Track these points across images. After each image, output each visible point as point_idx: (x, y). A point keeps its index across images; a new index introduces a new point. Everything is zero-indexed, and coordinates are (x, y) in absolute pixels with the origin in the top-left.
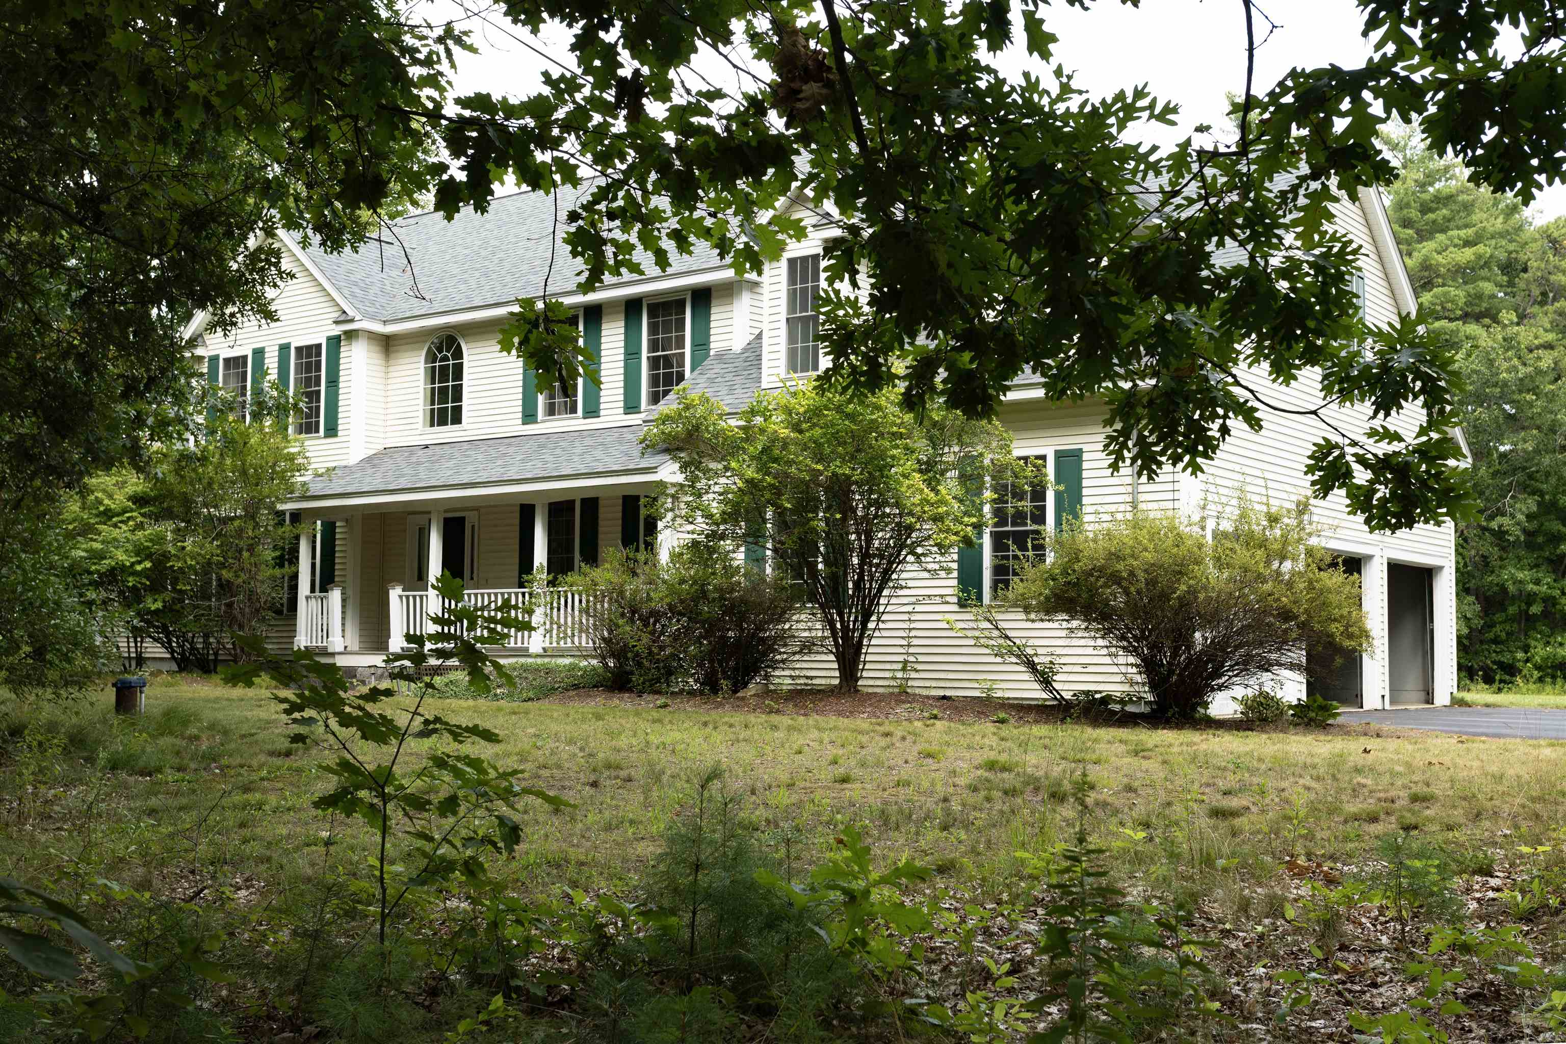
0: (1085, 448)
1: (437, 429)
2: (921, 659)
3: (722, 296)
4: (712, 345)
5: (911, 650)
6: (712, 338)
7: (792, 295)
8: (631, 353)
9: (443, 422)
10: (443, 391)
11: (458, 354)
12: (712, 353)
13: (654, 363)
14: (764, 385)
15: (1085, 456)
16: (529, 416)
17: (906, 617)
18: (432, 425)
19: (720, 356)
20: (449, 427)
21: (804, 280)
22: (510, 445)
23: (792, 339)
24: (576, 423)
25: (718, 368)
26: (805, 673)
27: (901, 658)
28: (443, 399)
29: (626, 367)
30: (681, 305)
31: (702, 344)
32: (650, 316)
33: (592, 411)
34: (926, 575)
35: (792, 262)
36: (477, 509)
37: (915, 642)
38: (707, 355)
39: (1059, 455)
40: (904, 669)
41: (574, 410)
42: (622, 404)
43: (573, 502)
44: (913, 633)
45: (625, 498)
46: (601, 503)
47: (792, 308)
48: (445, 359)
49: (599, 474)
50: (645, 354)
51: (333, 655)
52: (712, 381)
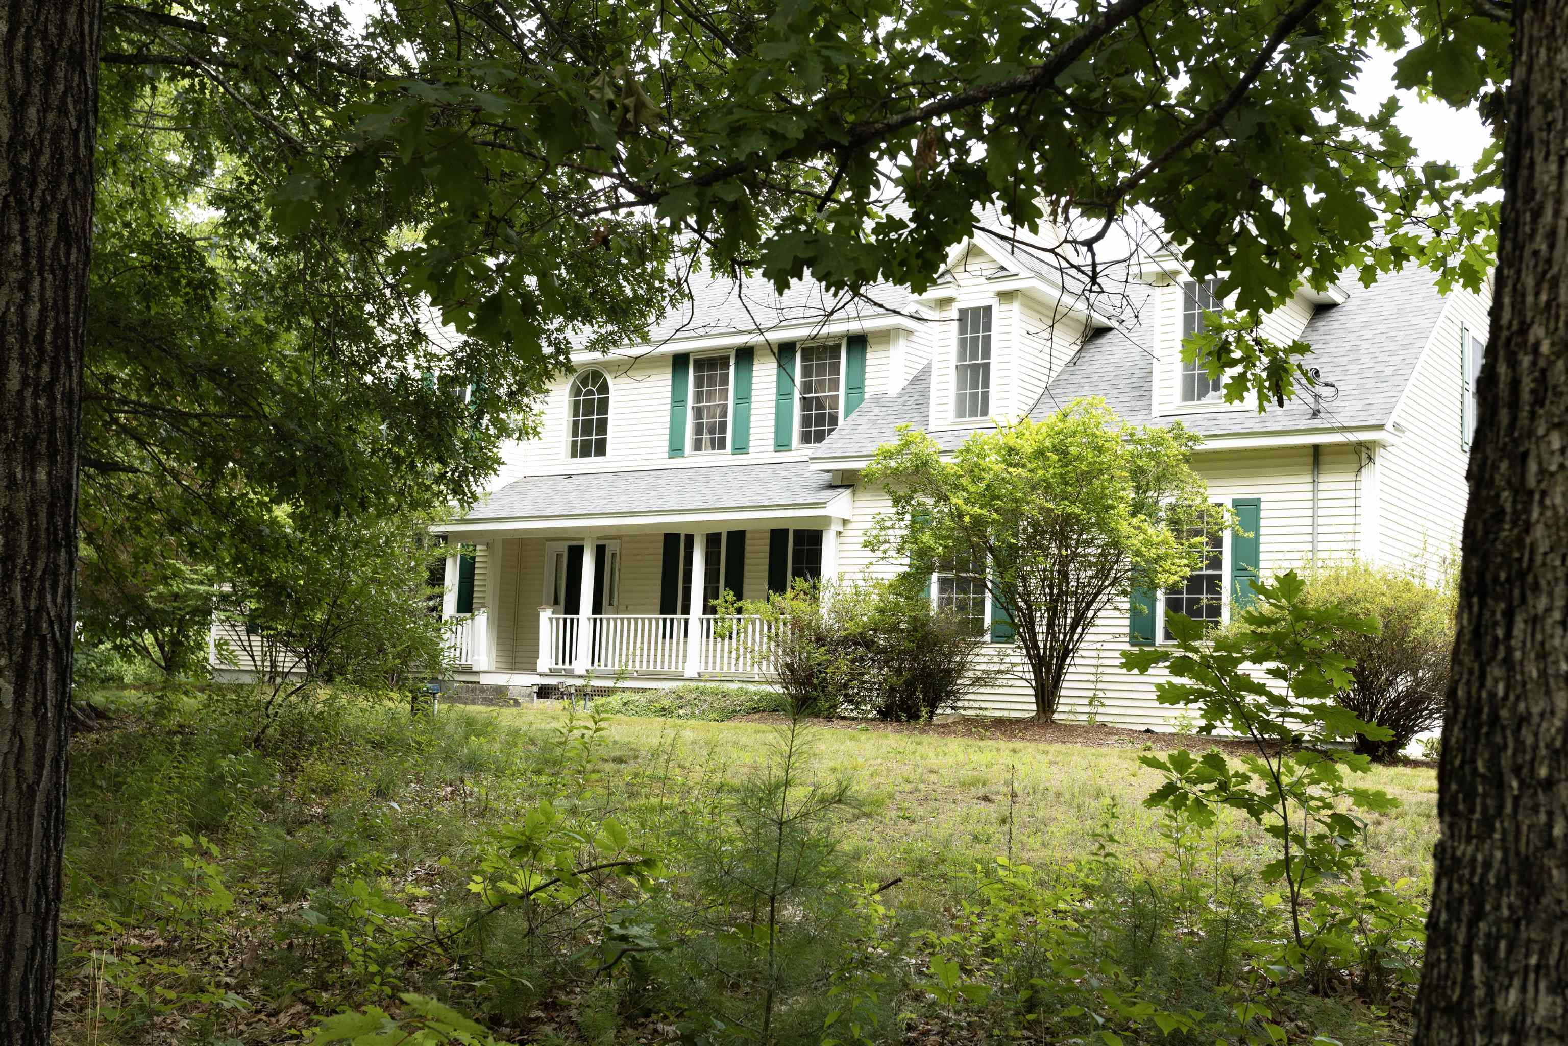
0: (1263, 497)
1: (579, 460)
2: (1109, 694)
3: (880, 343)
4: (867, 389)
5: (1099, 686)
6: (867, 382)
7: (962, 343)
8: (783, 395)
9: (586, 453)
10: (587, 425)
11: (604, 388)
12: (867, 396)
13: (806, 403)
14: (932, 428)
15: (1263, 506)
16: (676, 450)
17: (1094, 654)
18: (574, 455)
19: (877, 400)
20: (593, 459)
21: (975, 330)
22: (657, 477)
23: (961, 385)
24: (724, 457)
25: (877, 410)
26: (976, 705)
27: (1091, 694)
28: (587, 430)
29: (778, 407)
30: (836, 350)
31: (856, 387)
32: (804, 359)
33: (741, 448)
34: (1117, 614)
35: (963, 312)
36: (619, 538)
37: (1104, 678)
38: (862, 399)
39: (1237, 504)
40: (1090, 704)
41: (722, 445)
42: (772, 442)
43: (719, 534)
44: (1100, 670)
45: (773, 532)
46: (748, 536)
47: (962, 355)
48: (591, 393)
49: (765, 507)
50: (797, 396)
51: (477, 673)
52: (874, 423)
